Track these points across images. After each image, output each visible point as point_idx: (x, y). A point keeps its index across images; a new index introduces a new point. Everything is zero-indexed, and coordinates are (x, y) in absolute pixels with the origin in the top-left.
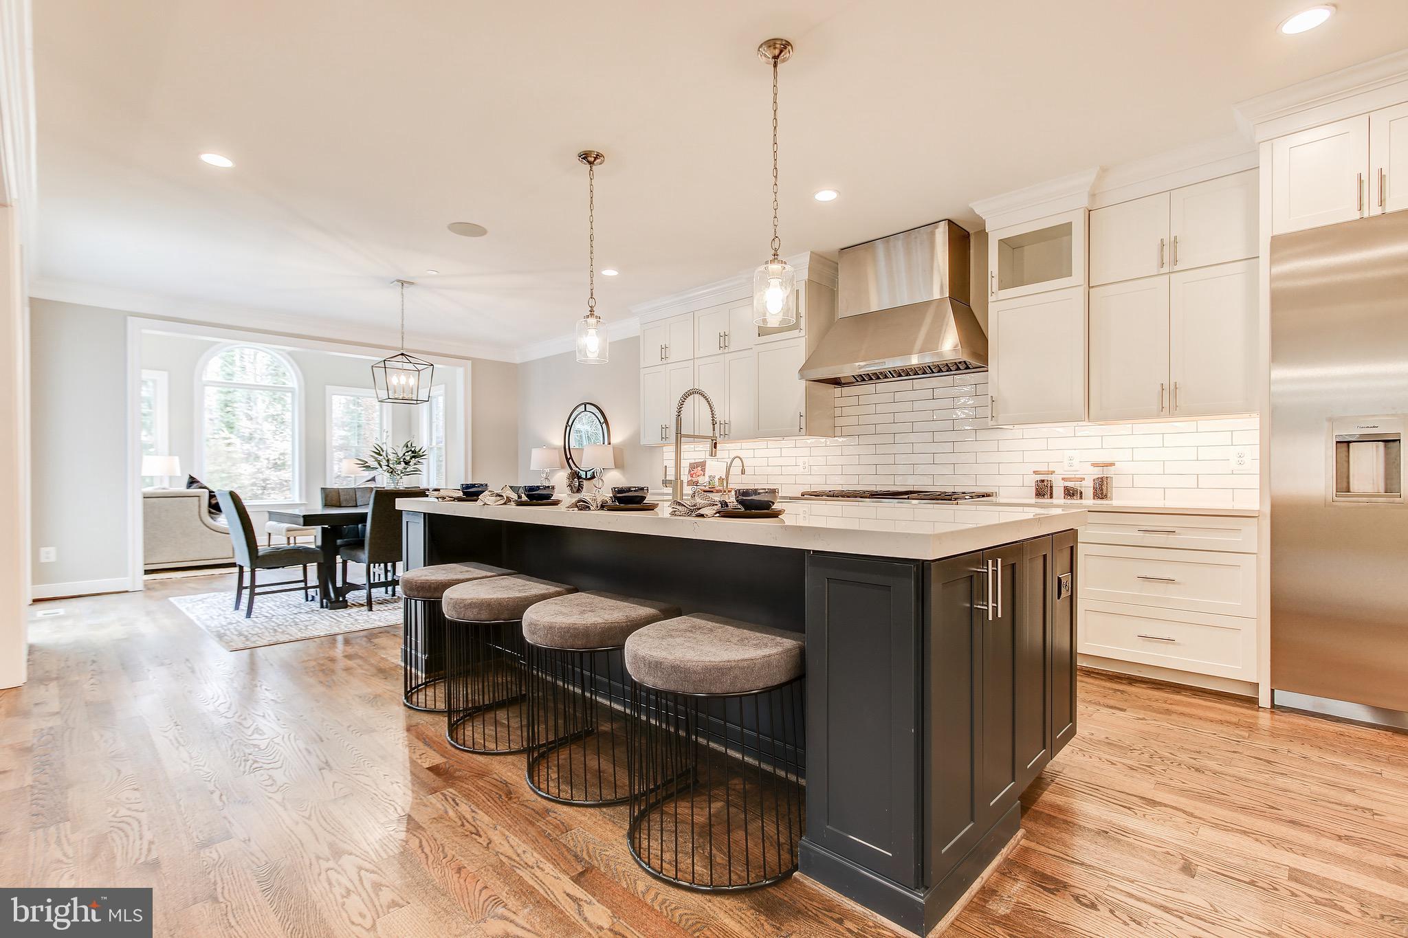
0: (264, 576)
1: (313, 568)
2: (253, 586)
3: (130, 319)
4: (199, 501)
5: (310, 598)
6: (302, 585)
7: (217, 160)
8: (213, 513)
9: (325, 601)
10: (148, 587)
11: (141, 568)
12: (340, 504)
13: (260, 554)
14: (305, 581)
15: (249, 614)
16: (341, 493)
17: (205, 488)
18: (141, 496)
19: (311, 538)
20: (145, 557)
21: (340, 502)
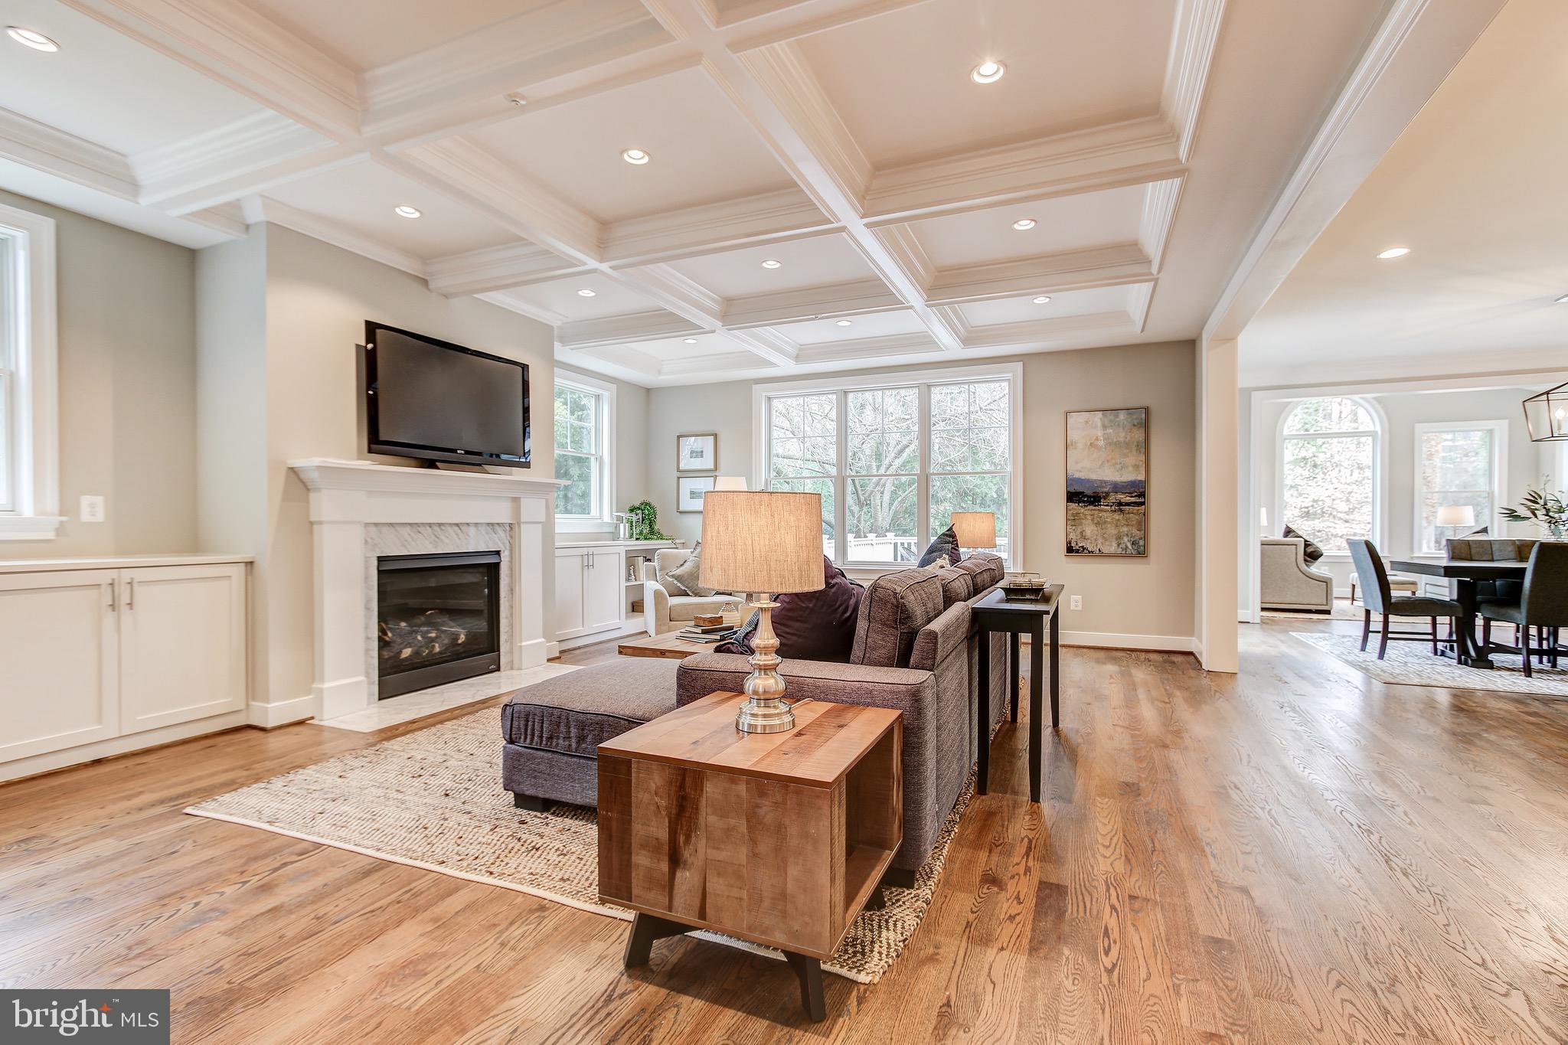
0: (1397, 622)
1: (1444, 621)
2: (1386, 630)
3: (1254, 394)
4: (1296, 548)
5: (1439, 653)
6: (1431, 637)
7: (1394, 253)
8: (1307, 561)
9: (1463, 657)
10: (1264, 622)
11: (1258, 606)
12: (1471, 558)
13: (1393, 600)
14: (1434, 633)
15: (1381, 656)
16: (1473, 546)
17: (1301, 537)
18: (1260, 544)
19: (1445, 590)
20: (1262, 594)
21: (1471, 554)
